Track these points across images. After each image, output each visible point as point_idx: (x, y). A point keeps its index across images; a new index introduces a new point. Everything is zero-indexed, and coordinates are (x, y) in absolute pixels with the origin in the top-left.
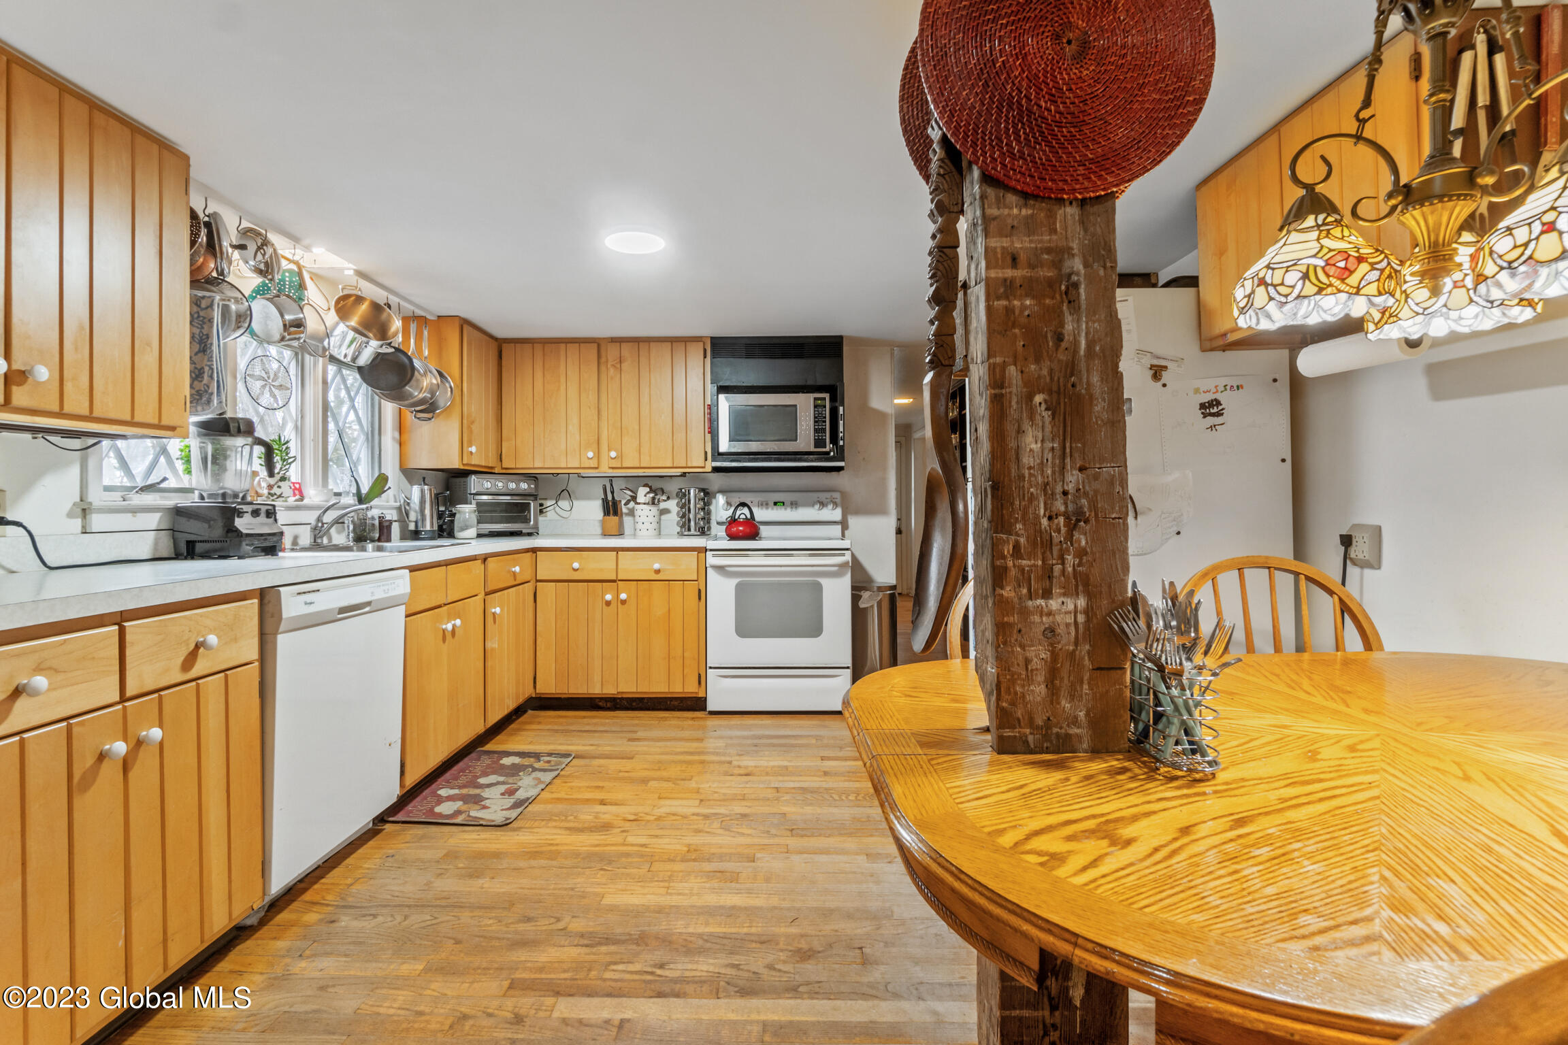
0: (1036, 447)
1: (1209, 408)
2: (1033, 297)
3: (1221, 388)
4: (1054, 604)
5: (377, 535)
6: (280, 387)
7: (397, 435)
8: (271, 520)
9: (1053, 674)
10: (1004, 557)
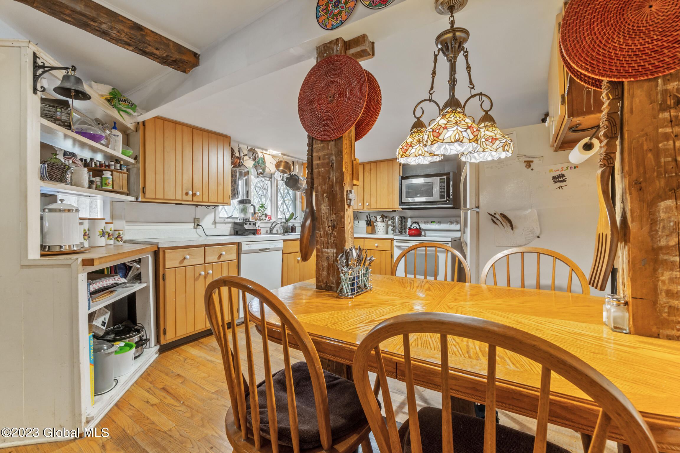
0: (324, 208)
1: (558, 178)
2: (324, 168)
3: (565, 168)
4: (329, 250)
5: (291, 231)
6: (265, 189)
7: (301, 200)
8: (254, 226)
9: (328, 269)
10: (317, 237)
